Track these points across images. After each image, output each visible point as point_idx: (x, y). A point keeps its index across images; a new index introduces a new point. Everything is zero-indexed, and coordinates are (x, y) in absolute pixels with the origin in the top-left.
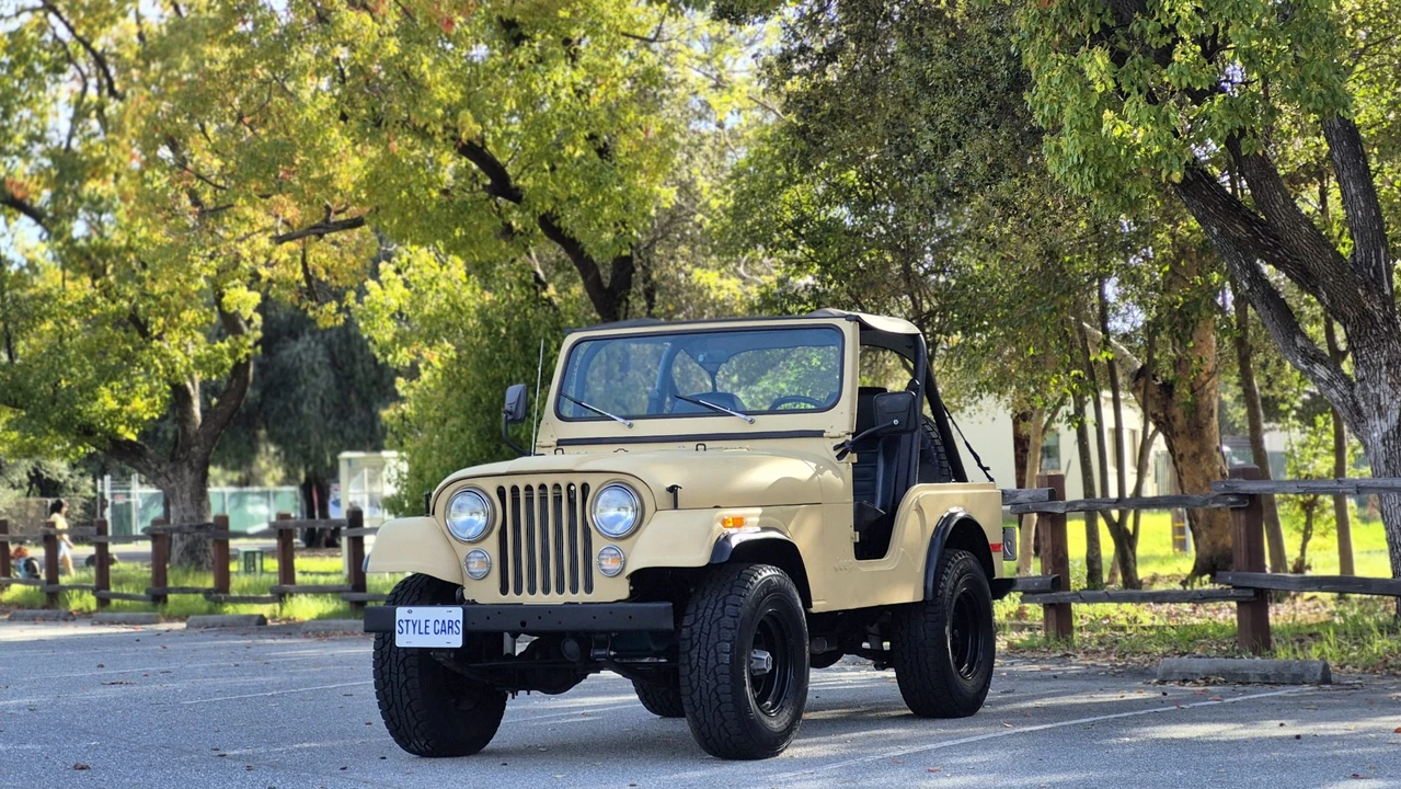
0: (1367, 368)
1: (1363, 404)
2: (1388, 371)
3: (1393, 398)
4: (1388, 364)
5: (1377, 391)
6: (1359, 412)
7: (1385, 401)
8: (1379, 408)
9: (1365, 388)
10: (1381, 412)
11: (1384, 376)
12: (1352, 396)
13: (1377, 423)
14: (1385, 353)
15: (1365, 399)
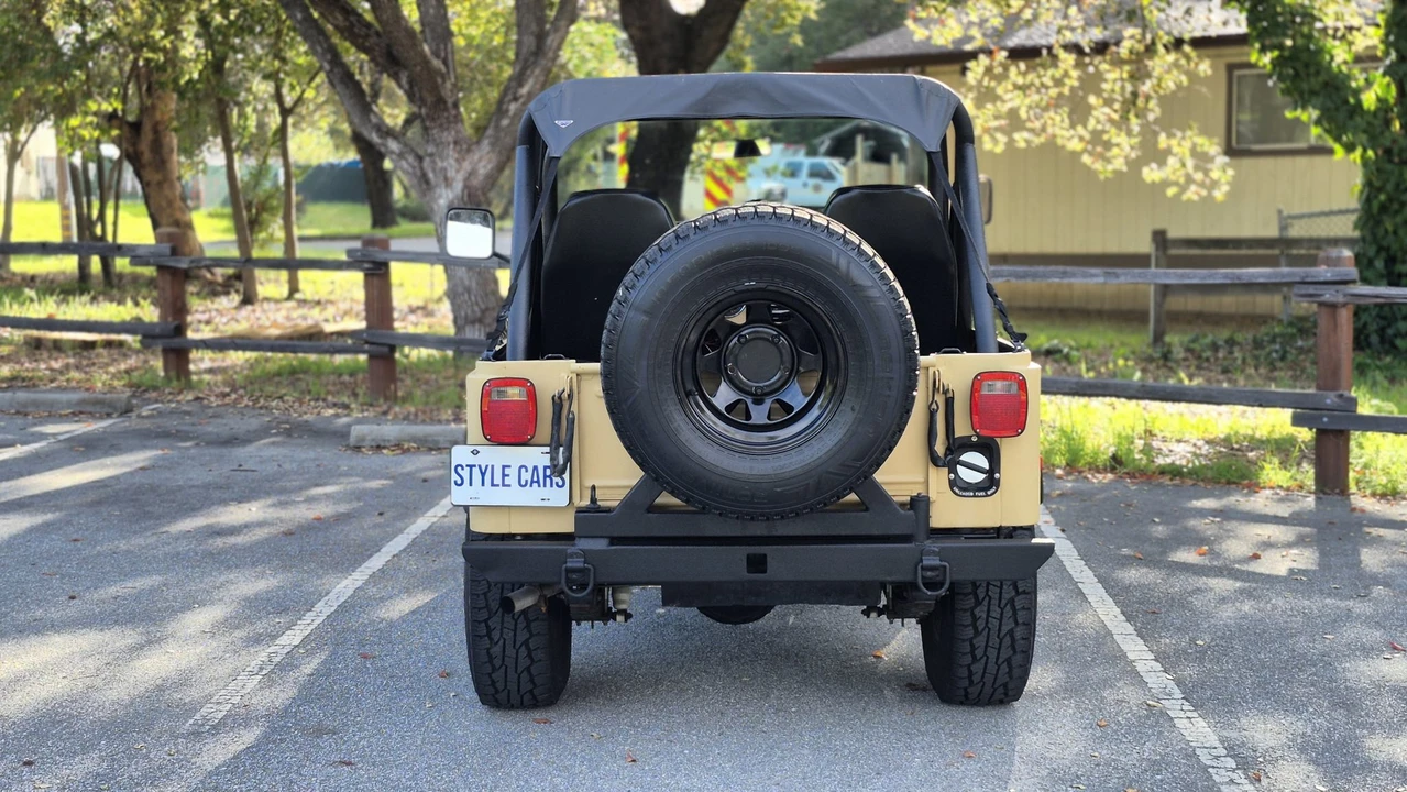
0: (437, 146)
1: (431, 175)
2: (454, 149)
3: (458, 171)
4: (456, 143)
5: (445, 164)
6: (427, 182)
7: (451, 173)
8: (446, 179)
9: (434, 162)
10: (448, 182)
11: (451, 153)
12: (422, 168)
13: (444, 191)
14: (453, 133)
15: (434, 170)
